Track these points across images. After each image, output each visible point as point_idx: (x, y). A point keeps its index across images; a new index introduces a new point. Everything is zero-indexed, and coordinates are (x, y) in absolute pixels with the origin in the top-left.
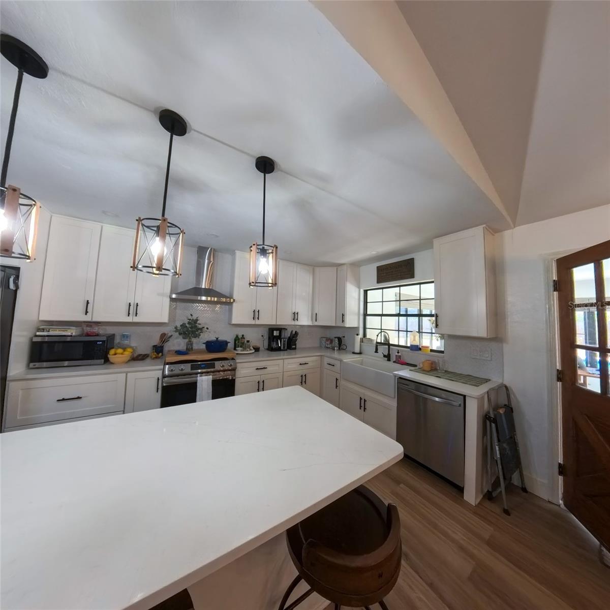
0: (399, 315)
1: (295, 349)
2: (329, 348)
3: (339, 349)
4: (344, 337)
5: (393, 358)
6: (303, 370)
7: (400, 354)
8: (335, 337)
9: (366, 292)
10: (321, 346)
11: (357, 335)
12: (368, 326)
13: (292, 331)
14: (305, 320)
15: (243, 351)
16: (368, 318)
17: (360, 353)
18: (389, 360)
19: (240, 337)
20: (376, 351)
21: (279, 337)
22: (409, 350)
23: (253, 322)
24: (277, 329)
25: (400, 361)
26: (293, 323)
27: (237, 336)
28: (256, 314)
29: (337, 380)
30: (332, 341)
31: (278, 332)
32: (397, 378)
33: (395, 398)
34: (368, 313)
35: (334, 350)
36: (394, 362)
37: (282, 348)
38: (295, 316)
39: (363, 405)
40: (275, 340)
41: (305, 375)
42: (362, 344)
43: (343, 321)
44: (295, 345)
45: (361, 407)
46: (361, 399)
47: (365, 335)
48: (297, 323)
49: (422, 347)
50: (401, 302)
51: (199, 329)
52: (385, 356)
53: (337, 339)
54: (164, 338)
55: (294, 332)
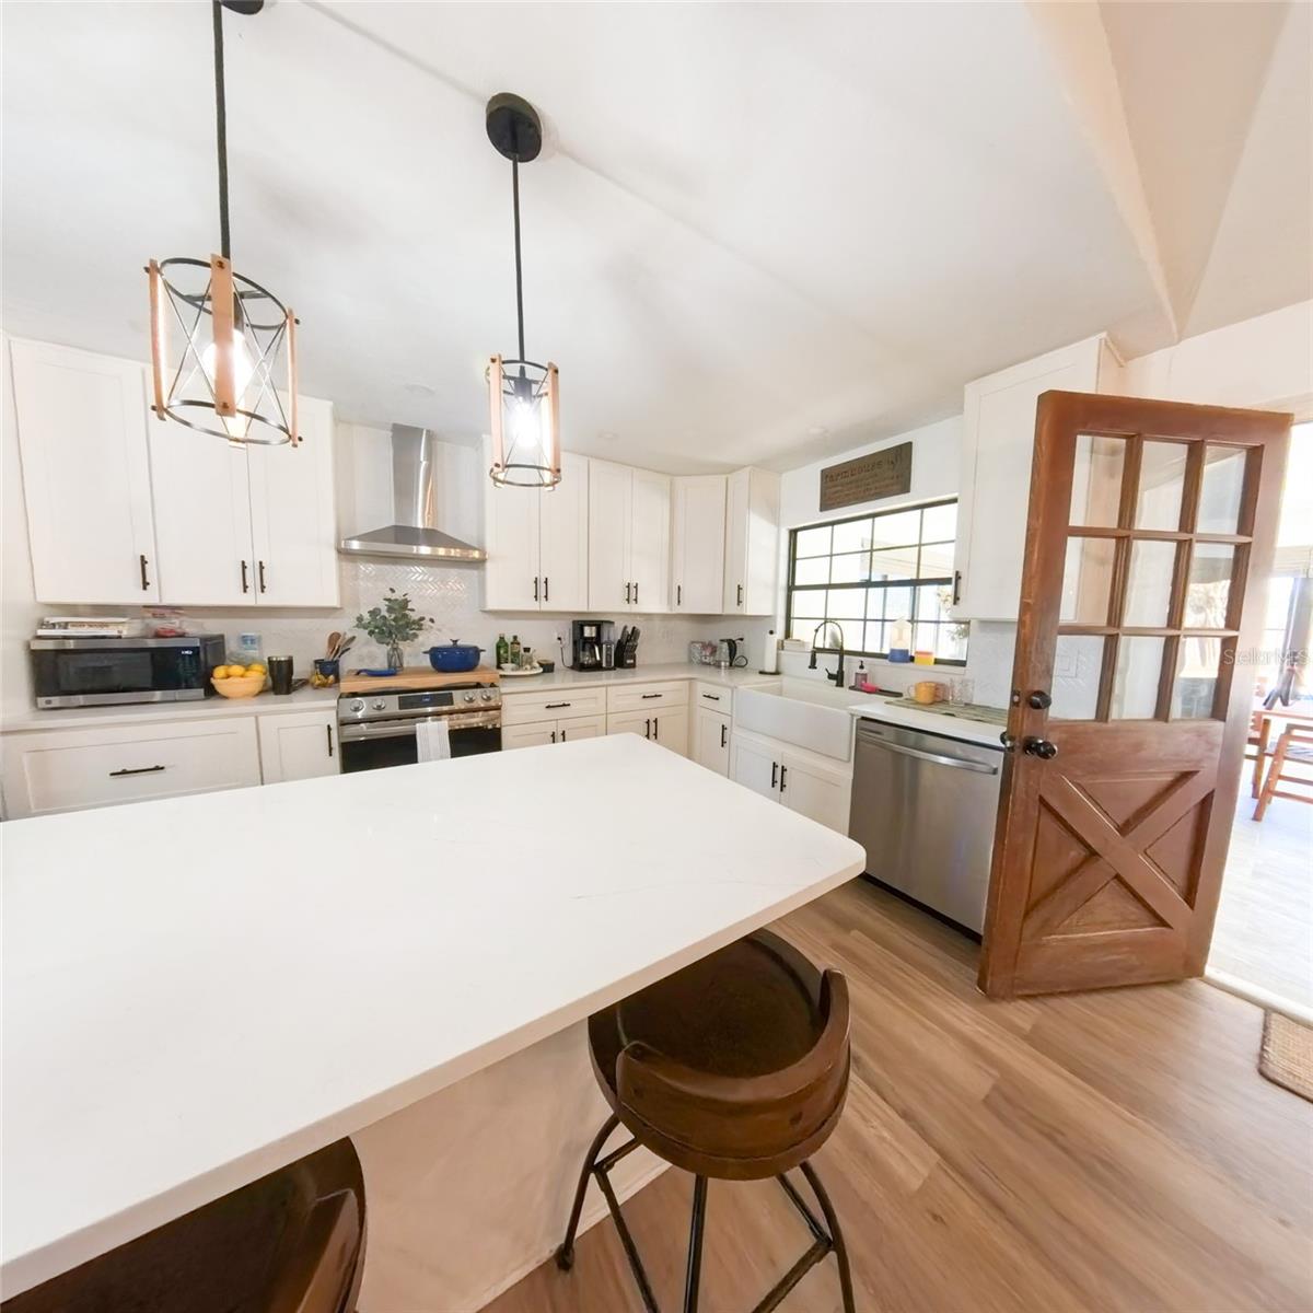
0: (867, 584)
1: (633, 666)
2: (709, 664)
3: (731, 665)
4: (742, 639)
5: (850, 680)
6: (651, 710)
7: (864, 671)
8: (722, 641)
9: (793, 533)
10: (690, 661)
11: (771, 633)
12: (795, 613)
13: (625, 628)
14: (652, 602)
15: (517, 670)
16: (796, 594)
17: (777, 673)
18: (840, 684)
19: (509, 639)
20: (813, 665)
21: (597, 640)
22: (887, 661)
23: (534, 606)
24: (590, 624)
25: (865, 687)
26: (626, 608)
27: (502, 639)
28: (541, 588)
29: (724, 728)
30: (714, 650)
31: (594, 628)
32: (855, 718)
33: (849, 761)
34: (797, 583)
35: (719, 667)
36: (852, 688)
37: (604, 665)
38: (631, 593)
39: (778, 778)
40: (587, 646)
41: (656, 721)
42: (782, 652)
43: (739, 602)
44: (634, 658)
45: (774, 782)
46: (775, 766)
47: (788, 634)
48: (634, 608)
49: (917, 653)
50: (874, 553)
51: (414, 622)
52: (831, 676)
53: (725, 645)
54: (339, 645)
55: (629, 630)
